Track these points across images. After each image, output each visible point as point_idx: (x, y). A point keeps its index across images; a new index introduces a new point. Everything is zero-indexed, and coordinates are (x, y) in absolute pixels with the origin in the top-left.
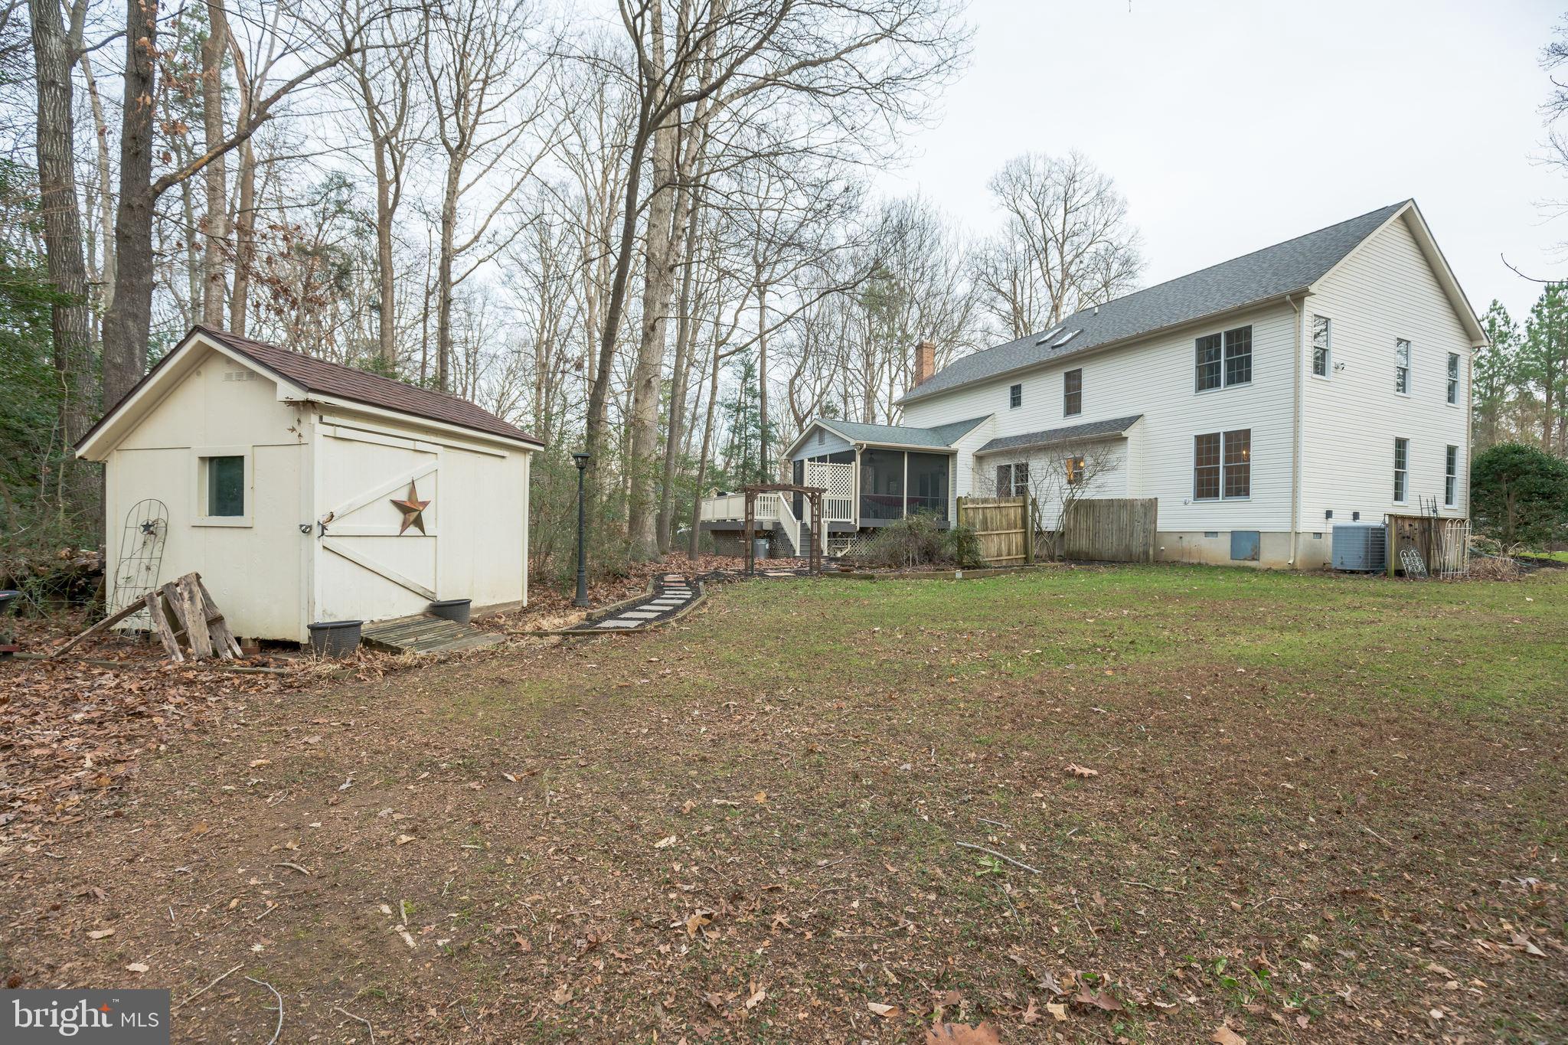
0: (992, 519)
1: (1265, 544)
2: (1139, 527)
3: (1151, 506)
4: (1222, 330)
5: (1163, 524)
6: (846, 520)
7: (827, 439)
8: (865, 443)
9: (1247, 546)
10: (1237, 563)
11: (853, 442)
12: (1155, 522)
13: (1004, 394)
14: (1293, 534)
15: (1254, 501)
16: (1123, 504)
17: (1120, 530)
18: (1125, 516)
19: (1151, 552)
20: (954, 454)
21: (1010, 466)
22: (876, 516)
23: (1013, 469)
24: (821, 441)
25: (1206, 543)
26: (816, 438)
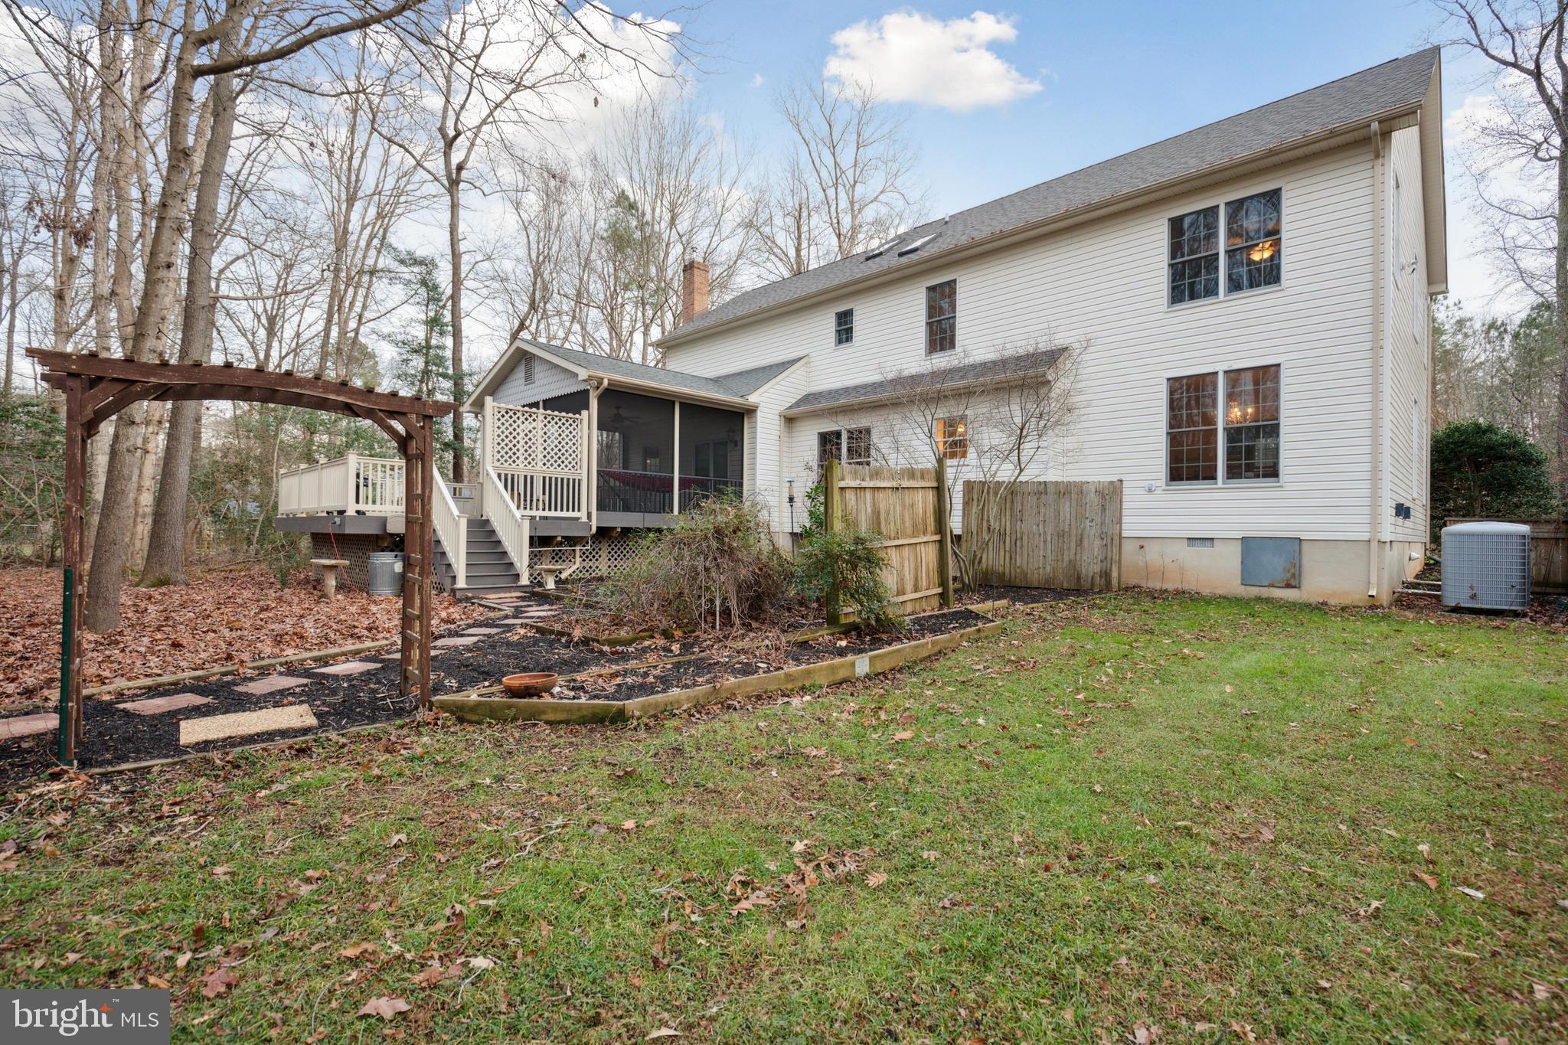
0: (888, 513)
1: (1311, 559)
2: (1092, 531)
3: (1111, 494)
4: (1221, 200)
5: (1132, 526)
6: (570, 514)
7: (540, 373)
8: (607, 377)
9: (1276, 565)
10: (1254, 591)
11: (583, 374)
12: (1120, 522)
13: (826, 323)
14: (1374, 545)
15: (1288, 487)
16: (1064, 491)
17: (1061, 535)
18: (1066, 509)
19: (1115, 574)
20: (751, 411)
21: (838, 434)
22: (627, 508)
23: (844, 436)
24: (529, 378)
25: (1192, 556)
26: (520, 373)
